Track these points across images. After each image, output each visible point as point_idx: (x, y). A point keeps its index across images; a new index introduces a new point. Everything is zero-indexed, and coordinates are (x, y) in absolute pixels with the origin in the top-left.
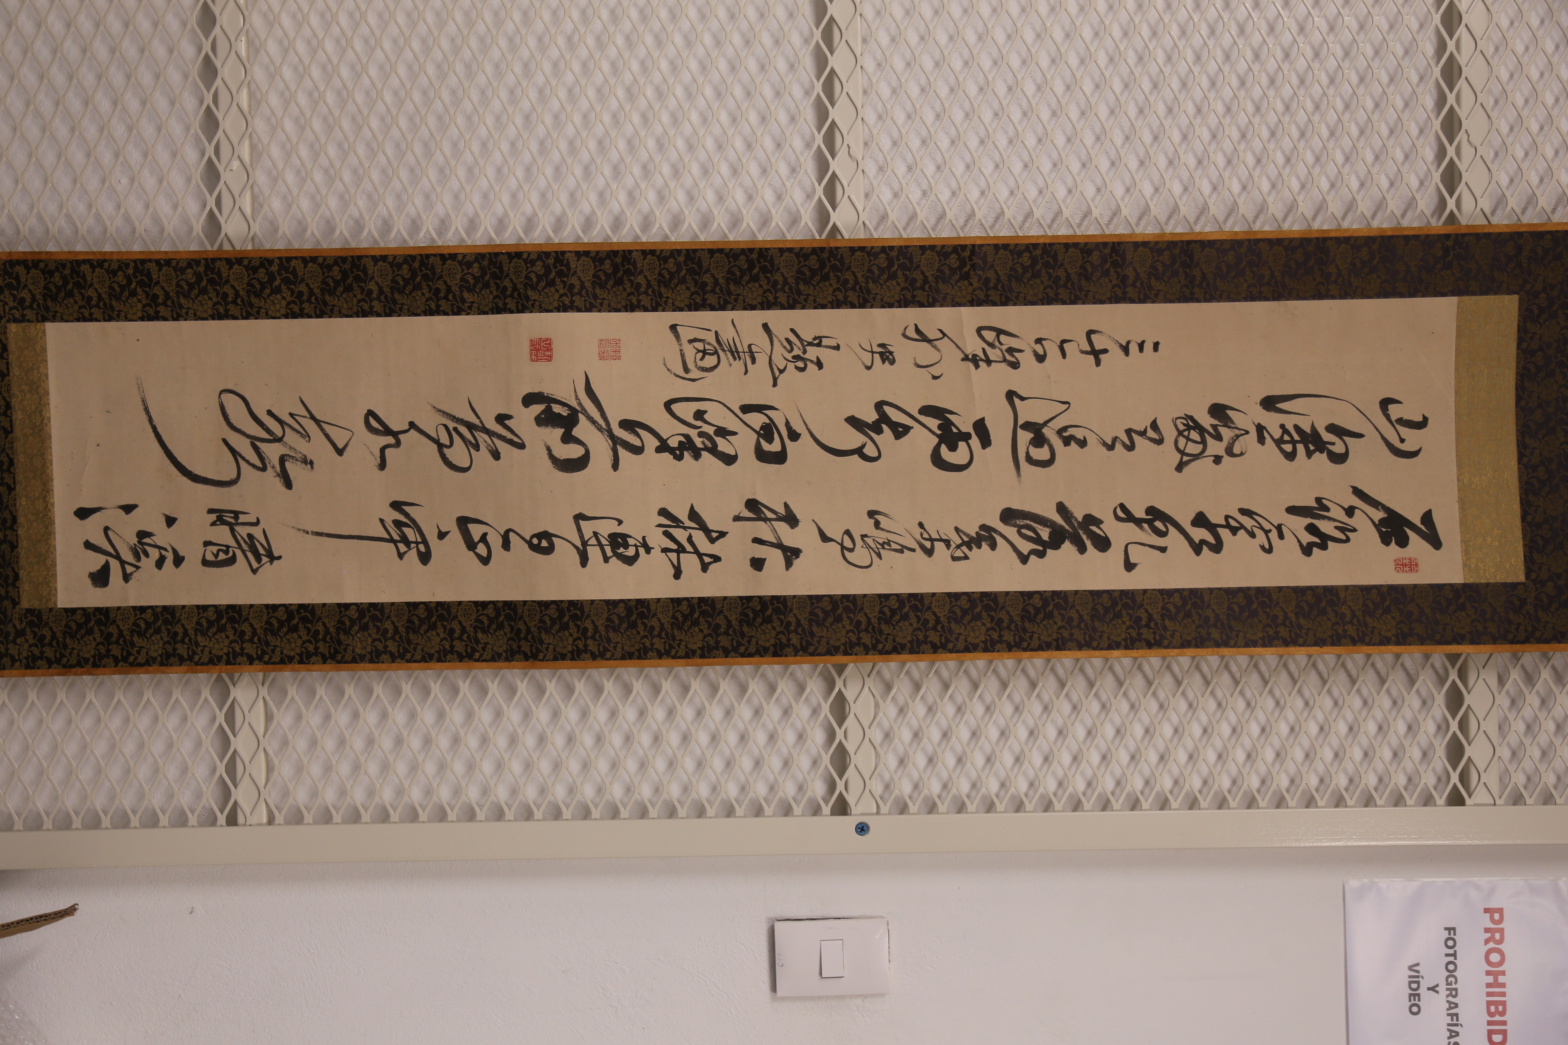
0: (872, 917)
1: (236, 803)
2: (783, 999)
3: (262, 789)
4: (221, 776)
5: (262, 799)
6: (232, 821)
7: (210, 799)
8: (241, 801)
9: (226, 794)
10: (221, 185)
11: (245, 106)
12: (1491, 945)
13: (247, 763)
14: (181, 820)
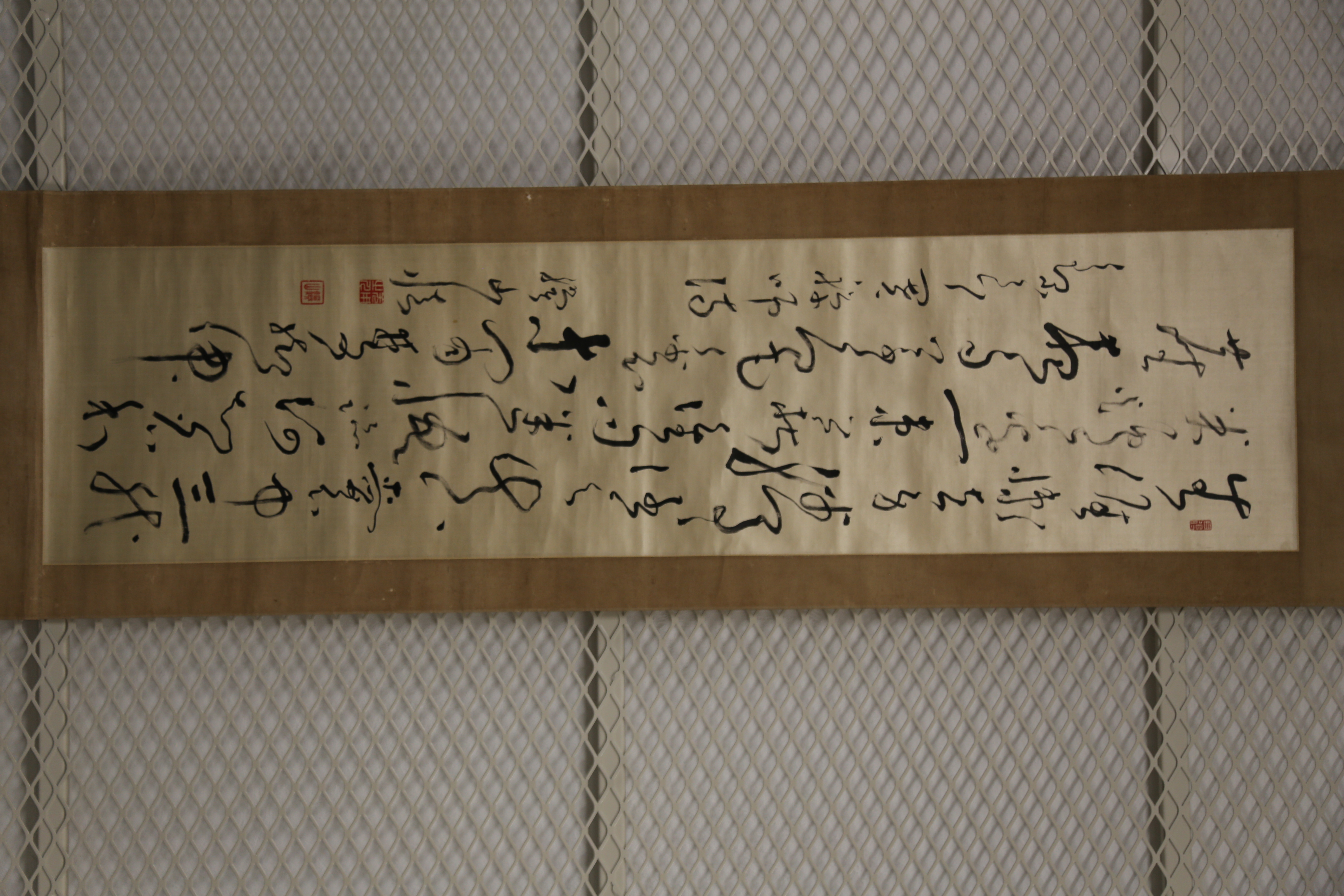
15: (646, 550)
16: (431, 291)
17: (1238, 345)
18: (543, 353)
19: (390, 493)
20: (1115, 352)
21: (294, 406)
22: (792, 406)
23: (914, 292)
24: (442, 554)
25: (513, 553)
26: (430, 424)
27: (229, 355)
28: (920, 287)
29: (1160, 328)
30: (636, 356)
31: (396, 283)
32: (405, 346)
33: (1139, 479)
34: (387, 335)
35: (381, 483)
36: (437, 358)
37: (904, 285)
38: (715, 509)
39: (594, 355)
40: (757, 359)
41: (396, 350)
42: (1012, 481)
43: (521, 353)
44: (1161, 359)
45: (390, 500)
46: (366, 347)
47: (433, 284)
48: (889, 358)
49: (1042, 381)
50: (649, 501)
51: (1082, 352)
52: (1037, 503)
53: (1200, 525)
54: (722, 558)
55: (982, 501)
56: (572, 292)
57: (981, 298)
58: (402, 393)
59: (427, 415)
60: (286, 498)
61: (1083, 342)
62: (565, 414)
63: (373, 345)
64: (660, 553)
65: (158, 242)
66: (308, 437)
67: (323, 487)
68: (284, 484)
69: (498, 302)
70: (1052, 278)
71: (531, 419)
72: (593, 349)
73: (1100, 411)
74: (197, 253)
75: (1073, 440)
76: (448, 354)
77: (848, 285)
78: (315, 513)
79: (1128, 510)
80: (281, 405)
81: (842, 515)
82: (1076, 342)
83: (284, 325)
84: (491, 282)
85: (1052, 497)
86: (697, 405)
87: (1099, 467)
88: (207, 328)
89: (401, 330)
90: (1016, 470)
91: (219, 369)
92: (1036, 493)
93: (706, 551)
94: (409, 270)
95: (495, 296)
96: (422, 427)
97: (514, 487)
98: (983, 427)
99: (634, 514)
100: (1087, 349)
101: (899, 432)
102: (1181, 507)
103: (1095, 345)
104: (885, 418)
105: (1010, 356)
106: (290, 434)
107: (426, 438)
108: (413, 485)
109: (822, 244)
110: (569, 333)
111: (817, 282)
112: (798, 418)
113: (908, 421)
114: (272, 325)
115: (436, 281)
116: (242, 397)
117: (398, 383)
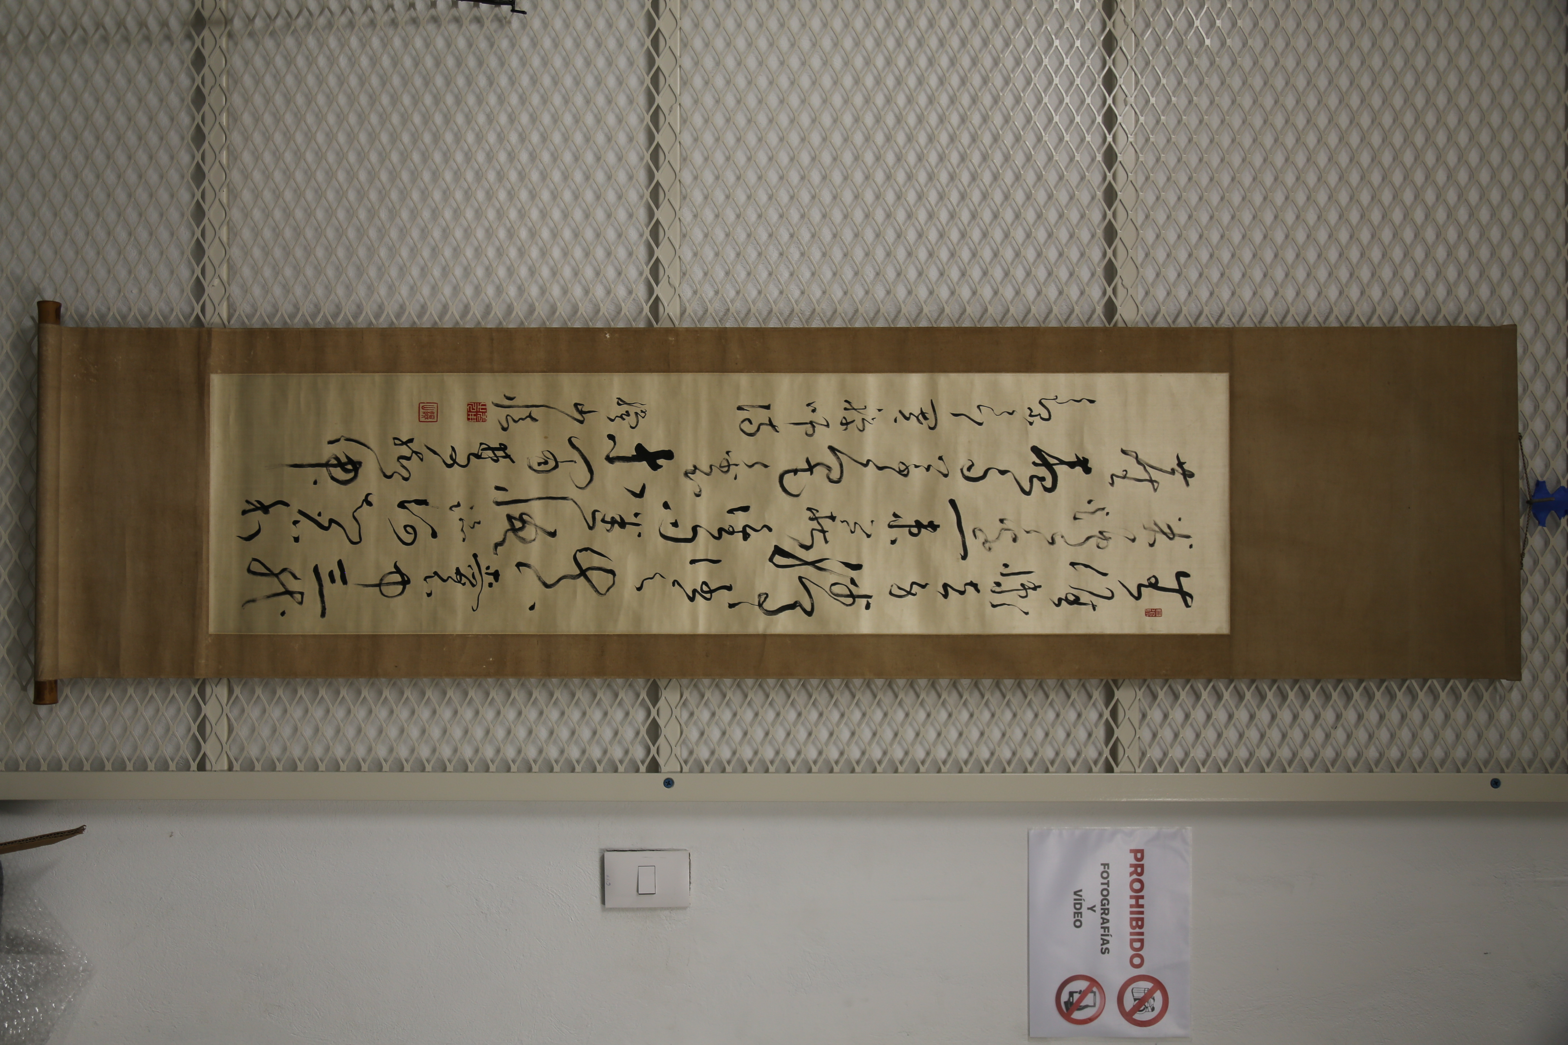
0: (678, 850)
1: (204, 754)
2: (611, 909)
3: (224, 744)
4: (194, 735)
5: (224, 752)
6: (201, 767)
7: (186, 752)
8: (208, 753)
9: (198, 747)
10: (205, 296)
11: (225, 239)
12: (1135, 876)
13: (214, 725)
14: (164, 766)
15: (702, 630)
16: (525, 412)
17: (1185, 466)
18: (618, 464)
19: (491, 579)
20: (1087, 470)
21: (412, 506)
22: (824, 512)
23: (926, 418)
24: (533, 631)
25: (592, 630)
26: (524, 522)
27: (360, 463)
28: (930, 414)
29: (1124, 452)
30: (695, 467)
31: (497, 405)
32: (503, 457)
33: (1105, 575)
34: (489, 448)
35: (484, 570)
36: (530, 467)
37: (917, 412)
38: (760, 596)
39: (661, 467)
40: (795, 471)
41: (496, 461)
42: (1003, 575)
43: (600, 463)
44: (1124, 477)
45: (490, 585)
46: (471, 457)
47: (527, 406)
48: (904, 472)
49: (1028, 493)
50: (705, 588)
51: (1061, 470)
52: (1023, 593)
53: (1153, 613)
54: (764, 636)
55: (978, 591)
56: (643, 415)
57: (980, 424)
58: (501, 496)
59: (522, 514)
60: (405, 582)
61: (1062, 462)
62: (636, 515)
63: (478, 457)
64: (713, 631)
65: (303, 370)
66: (424, 532)
67: (436, 573)
68: (404, 571)
69: (581, 422)
70: (1038, 409)
71: (608, 519)
72: (660, 462)
73: (1075, 518)
74: (333, 380)
75: (1053, 542)
76: (539, 464)
77: (871, 412)
78: (429, 595)
79: (1096, 600)
80: (402, 505)
81: (864, 601)
82: (1057, 462)
83: (404, 440)
84: (576, 405)
85: (1035, 588)
86: (745, 509)
87: (1073, 564)
88: (342, 440)
89: (501, 444)
90: (1006, 566)
91: (352, 475)
92: (1022, 585)
93: (751, 630)
94: (508, 395)
95: (579, 417)
96: (518, 524)
97: (593, 575)
98: (980, 530)
99: (692, 599)
100: (1065, 468)
101: (911, 534)
102: (1138, 598)
103: (1072, 465)
104: (900, 522)
105: (1003, 472)
106: (409, 529)
107: (521, 534)
108: (509, 573)
109: (850, 378)
110: (640, 448)
111: (846, 409)
112: (830, 521)
113: (919, 525)
114: (395, 439)
115: (530, 404)
116: (369, 498)
117: (498, 488)
